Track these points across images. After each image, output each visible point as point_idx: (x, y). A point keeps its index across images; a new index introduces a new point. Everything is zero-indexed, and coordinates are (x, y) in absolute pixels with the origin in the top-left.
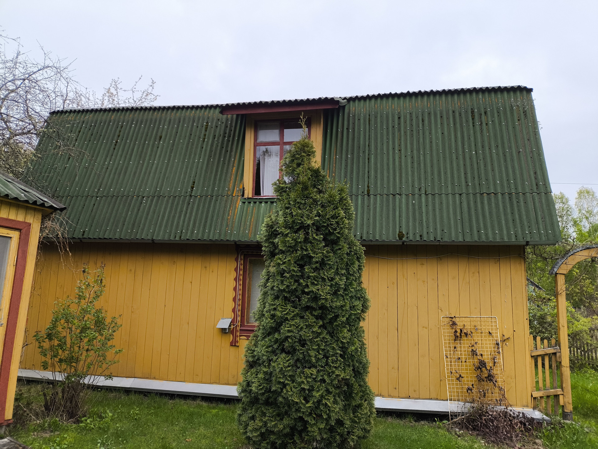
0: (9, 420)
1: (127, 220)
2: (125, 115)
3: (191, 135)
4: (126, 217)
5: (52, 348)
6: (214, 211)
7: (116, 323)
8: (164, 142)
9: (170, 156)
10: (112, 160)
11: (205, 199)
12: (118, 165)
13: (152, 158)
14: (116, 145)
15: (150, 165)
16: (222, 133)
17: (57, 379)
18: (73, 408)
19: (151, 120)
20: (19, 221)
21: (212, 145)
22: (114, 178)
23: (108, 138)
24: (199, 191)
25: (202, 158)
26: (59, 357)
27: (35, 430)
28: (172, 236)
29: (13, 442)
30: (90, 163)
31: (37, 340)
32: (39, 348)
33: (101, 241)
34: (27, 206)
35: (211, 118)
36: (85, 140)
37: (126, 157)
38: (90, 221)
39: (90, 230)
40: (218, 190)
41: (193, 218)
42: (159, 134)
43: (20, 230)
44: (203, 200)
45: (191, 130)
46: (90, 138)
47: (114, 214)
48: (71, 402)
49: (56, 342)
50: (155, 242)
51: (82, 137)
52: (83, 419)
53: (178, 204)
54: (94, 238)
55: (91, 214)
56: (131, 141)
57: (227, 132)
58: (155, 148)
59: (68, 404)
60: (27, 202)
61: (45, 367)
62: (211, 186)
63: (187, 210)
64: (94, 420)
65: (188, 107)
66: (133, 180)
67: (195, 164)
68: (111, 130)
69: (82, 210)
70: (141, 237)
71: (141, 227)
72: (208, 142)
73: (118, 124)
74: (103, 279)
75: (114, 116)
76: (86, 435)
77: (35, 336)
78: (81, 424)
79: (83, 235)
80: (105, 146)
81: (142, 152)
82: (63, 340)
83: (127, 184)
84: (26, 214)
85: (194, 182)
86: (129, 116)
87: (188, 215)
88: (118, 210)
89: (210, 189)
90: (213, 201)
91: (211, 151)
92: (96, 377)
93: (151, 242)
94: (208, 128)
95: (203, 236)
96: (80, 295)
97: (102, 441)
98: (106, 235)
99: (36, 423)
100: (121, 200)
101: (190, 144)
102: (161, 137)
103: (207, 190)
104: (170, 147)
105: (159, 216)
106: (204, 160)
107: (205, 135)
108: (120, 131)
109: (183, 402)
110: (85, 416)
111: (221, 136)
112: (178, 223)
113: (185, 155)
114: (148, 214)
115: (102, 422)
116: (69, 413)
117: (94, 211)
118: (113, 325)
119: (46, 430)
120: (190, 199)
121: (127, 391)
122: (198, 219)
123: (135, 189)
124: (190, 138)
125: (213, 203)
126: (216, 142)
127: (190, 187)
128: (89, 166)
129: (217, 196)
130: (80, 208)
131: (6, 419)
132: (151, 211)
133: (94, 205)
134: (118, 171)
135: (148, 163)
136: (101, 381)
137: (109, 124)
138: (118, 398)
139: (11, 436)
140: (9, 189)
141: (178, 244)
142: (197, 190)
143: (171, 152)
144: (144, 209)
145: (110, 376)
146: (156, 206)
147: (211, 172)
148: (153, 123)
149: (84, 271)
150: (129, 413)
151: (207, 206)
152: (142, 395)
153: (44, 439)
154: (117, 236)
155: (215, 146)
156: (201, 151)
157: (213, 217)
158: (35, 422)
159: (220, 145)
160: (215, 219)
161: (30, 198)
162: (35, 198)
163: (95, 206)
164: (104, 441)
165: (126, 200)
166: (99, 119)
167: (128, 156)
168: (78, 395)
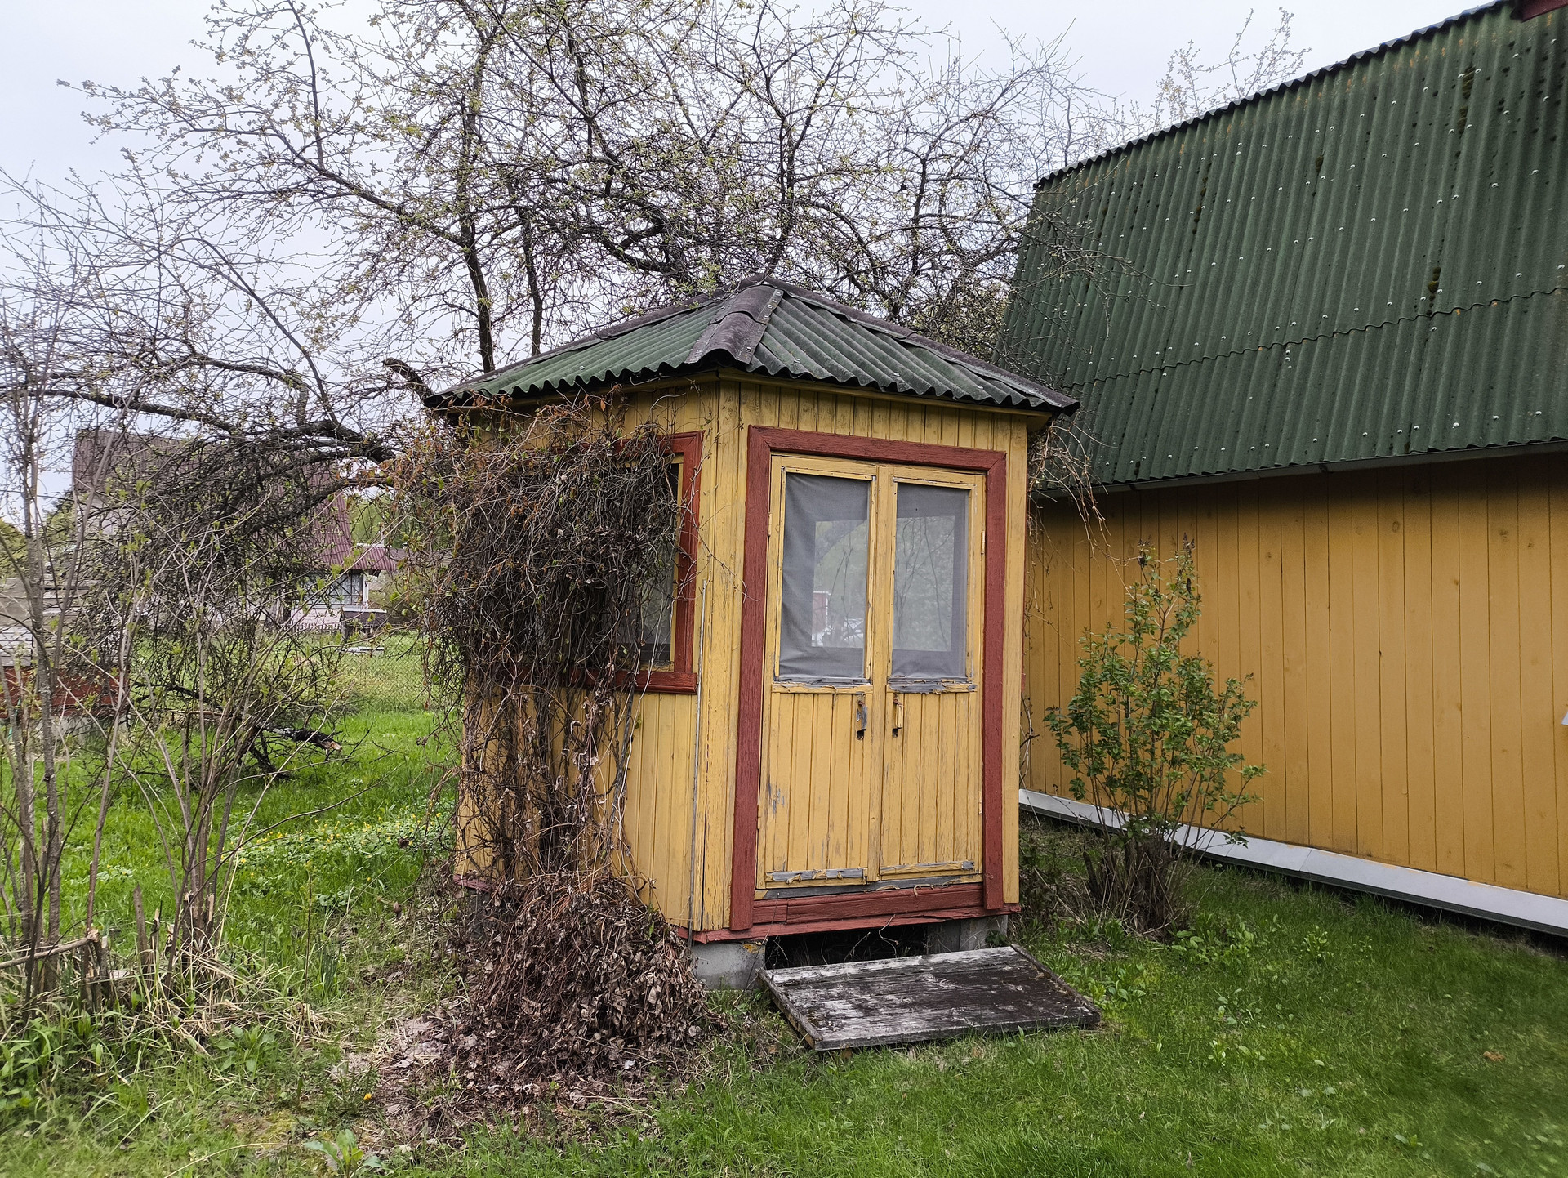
0: (1014, 904)
1: (1244, 418)
2: (1214, 130)
3: (1415, 125)
4: (1242, 410)
5: (1089, 750)
6: (1515, 351)
7: (1239, 697)
8: (1330, 174)
9: (1352, 209)
10: (1190, 265)
11: (1481, 317)
12: (1208, 272)
13: (1300, 231)
14: (1197, 221)
15: (1296, 250)
16: (1526, 85)
17: (1108, 823)
18: (1153, 901)
19: (1287, 121)
20: (980, 451)
21: (1492, 137)
22: (1199, 311)
23: (1176, 209)
24: (1457, 296)
25: (1457, 188)
26: (1106, 773)
27: (1072, 940)
28: (1379, 446)
29: (1025, 957)
30: (1137, 284)
31: (1053, 727)
32: (1059, 746)
33: (1184, 483)
34: (993, 413)
35: (1481, 51)
36: (1120, 231)
37: (1226, 246)
38: (1149, 436)
39: (1151, 458)
40: (1528, 276)
41: (1442, 381)
42: (1314, 155)
43: (983, 471)
44: (1473, 319)
45: (1415, 112)
46: (1132, 219)
47: (1207, 409)
48: (1147, 887)
49: (1097, 737)
50: (1330, 469)
51: (1112, 224)
52: (1180, 934)
53: (1389, 348)
54: (1164, 478)
55: (1151, 416)
56: (1236, 199)
57: (1548, 74)
58: (1306, 197)
59: (1141, 890)
60: (989, 402)
61: (1078, 793)
62: (1498, 271)
63: (1420, 359)
64: (1206, 941)
65: (1399, 44)
66: (1250, 306)
67: (1437, 213)
68: (1181, 186)
69: (1129, 410)
70: (1289, 459)
71: (1284, 432)
72: (1475, 130)
73: (1198, 162)
74: (1193, 579)
75: (1184, 145)
76: (1187, 975)
77: (1047, 719)
78: (1176, 947)
79: (1137, 473)
80: (1171, 232)
81: (1269, 220)
82: (1111, 733)
83: (1236, 320)
84: (993, 433)
85: (1438, 271)
86: (1224, 131)
87: (1425, 376)
88: (1217, 395)
89: (1496, 284)
90: (1511, 314)
91: (1489, 155)
92: (1203, 831)
93: (1317, 470)
94: (1475, 85)
95: (1484, 436)
96: (1137, 623)
97: (1230, 1001)
98: (1192, 466)
99: (1074, 923)
100: (1224, 366)
101: (1415, 154)
102: (1319, 163)
103: (1485, 288)
104: (1350, 183)
105: (1334, 394)
106: (1465, 191)
107: (1464, 112)
108: (1205, 180)
109: (1465, 936)
110: (1186, 928)
111: (1526, 95)
112: (1396, 404)
113: (1400, 194)
114: (1300, 395)
115: (1227, 952)
116: (1146, 912)
117: (1157, 407)
118: (1233, 700)
119: (1096, 943)
120: (1429, 326)
121: (1296, 880)
122: (1462, 383)
123: (1260, 328)
124: (1411, 138)
125: (1510, 321)
126: (1505, 122)
127: (1424, 288)
128: (1135, 293)
129: (1524, 299)
130: (1124, 407)
131: (1007, 901)
132: (1310, 383)
133: (1157, 391)
134: (1208, 289)
135: (1290, 245)
136: (1217, 844)
137: (1175, 168)
138: (1271, 897)
139: (1022, 943)
140: (953, 380)
141: (1403, 467)
142: (1450, 292)
143: (1354, 197)
144: (1289, 380)
145: (1238, 833)
146: (1323, 365)
147: (1497, 225)
148: (1292, 130)
149: (1143, 562)
150: (1299, 940)
151: (1488, 333)
152: (1337, 898)
153: (1093, 964)
154: (1222, 466)
155: (1502, 137)
156: (1453, 167)
157: (1513, 367)
158: (1071, 919)
159: (1520, 127)
160: (1521, 374)
161: (998, 393)
162: (1007, 391)
163: (1159, 395)
164: (1236, 1003)
165: (1237, 364)
166: (1149, 163)
167: (1232, 244)
168: (1163, 871)
